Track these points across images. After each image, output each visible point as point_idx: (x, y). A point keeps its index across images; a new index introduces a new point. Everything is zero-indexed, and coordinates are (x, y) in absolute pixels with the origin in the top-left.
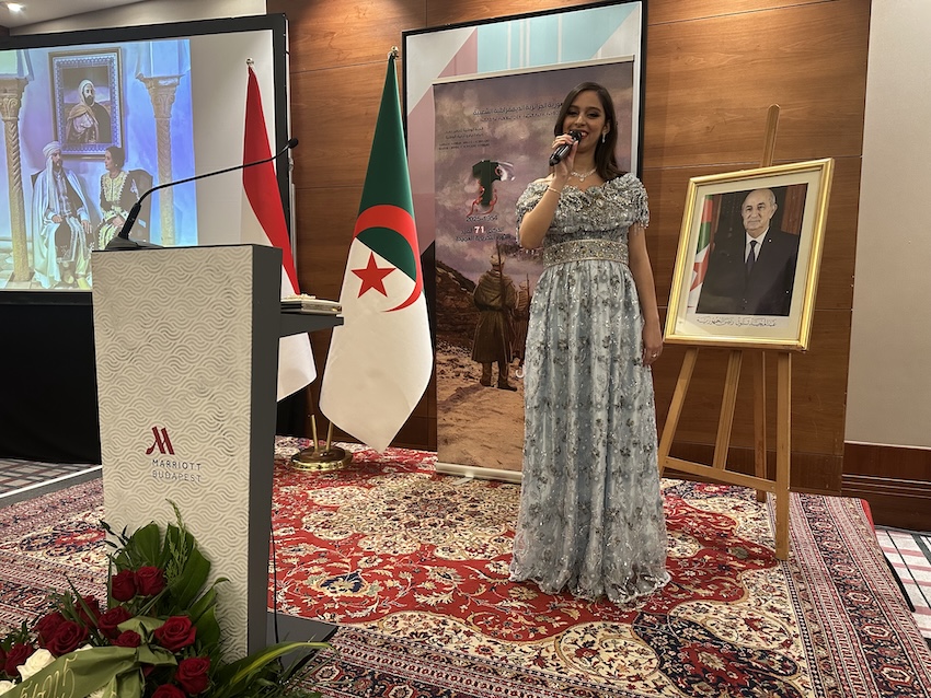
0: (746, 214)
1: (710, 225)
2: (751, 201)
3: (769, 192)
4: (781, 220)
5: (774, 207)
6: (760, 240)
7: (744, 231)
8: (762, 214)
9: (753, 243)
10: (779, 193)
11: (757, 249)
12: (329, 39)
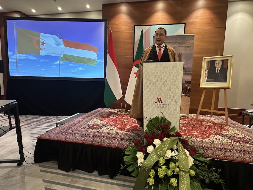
0: (216, 64)
1: (208, 66)
2: (216, 62)
3: (220, 61)
5: (222, 63)
6: (219, 69)
8: (219, 64)
9: (218, 70)
12: (117, 25)
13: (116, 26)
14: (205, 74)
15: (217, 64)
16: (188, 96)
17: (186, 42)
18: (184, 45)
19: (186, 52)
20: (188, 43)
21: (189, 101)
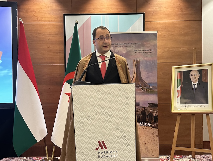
0: (191, 77)
1: (180, 80)
2: (192, 73)
3: (197, 71)
4: (202, 78)
5: (199, 75)
6: (196, 84)
7: (191, 82)
8: (196, 77)
9: (195, 85)
10: (200, 71)
11: (196, 86)
12: (34, 12)
13: (32, 14)
14: (178, 91)
15: (194, 77)
16: (154, 127)
17: (145, 43)
18: (142, 48)
19: (146, 59)
20: (148, 45)
21: (158, 134)
